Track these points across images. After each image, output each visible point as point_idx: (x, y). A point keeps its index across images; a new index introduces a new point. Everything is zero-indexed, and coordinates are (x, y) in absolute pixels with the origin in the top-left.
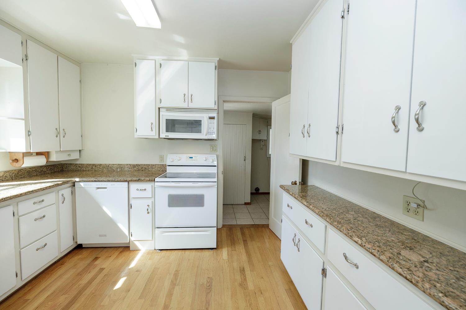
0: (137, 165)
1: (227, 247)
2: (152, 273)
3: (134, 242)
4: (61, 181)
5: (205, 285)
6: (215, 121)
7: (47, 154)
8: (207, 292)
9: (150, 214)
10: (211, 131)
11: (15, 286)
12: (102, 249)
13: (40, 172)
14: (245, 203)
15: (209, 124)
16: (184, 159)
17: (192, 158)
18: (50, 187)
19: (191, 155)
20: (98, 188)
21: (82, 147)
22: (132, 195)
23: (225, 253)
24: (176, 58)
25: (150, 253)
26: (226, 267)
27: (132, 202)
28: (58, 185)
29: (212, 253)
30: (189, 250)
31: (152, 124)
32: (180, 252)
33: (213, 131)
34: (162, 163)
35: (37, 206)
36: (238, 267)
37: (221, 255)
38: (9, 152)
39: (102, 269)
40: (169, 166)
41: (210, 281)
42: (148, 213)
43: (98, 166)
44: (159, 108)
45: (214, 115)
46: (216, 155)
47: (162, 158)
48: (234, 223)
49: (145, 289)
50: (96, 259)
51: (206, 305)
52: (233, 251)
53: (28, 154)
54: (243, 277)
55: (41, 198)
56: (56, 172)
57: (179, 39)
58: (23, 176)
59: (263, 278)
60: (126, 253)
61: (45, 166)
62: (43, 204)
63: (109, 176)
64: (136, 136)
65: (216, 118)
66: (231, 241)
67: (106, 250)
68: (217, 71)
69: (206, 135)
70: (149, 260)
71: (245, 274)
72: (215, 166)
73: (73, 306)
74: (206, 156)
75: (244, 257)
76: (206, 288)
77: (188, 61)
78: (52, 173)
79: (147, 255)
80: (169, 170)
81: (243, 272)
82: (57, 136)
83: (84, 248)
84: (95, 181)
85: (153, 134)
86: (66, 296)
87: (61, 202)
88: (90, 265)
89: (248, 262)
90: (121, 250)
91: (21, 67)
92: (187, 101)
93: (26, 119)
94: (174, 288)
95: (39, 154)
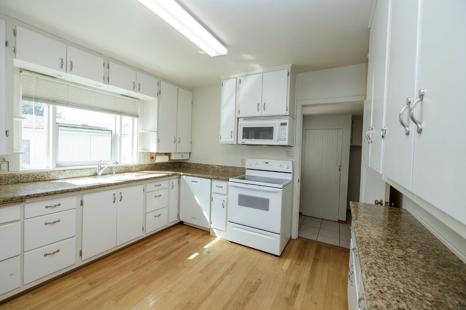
1: (293, 259)
2: (217, 257)
3: (213, 229)
4: (171, 173)
5: (253, 285)
6: (287, 127)
7: (169, 154)
8: (251, 290)
9: (225, 208)
10: (282, 137)
11: (142, 236)
12: (194, 228)
14: (339, 220)
15: (281, 131)
16: (260, 163)
17: (268, 163)
18: (164, 177)
19: (267, 161)
20: (193, 181)
21: (191, 150)
22: (213, 191)
23: (286, 264)
24: (252, 73)
25: (222, 242)
26: (281, 277)
27: (213, 196)
28: (169, 176)
29: (274, 259)
30: (254, 250)
31: (232, 132)
32: (245, 249)
33: (284, 137)
34: (242, 167)
35: (157, 188)
36: (294, 283)
37: (281, 265)
38: (151, 153)
39: (188, 242)
40: (248, 169)
41: (259, 282)
42: (223, 207)
44: (238, 118)
45: (286, 121)
46: (291, 162)
47: (243, 162)
48: (314, 238)
49: (206, 267)
50: (188, 234)
51: (245, 301)
52: (297, 265)
53: (158, 154)
54: (293, 293)
55: (159, 183)
56: (176, 167)
57: (248, 57)
58: (157, 168)
59: (316, 304)
60: (206, 237)
61: (167, 163)
62: (160, 187)
63: (206, 174)
64: (220, 143)
65: (288, 124)
66: (300, 255)
67: (196, 230)
68: (289, 77)
69: (277, 141)
70: (220, 246)
71: (298, 291)
72: (291, 173)
73: (163, 260)
74: (281, 162)
75: (306, 275)
76: (252, 287)
77: (262, 73)
78: (173, 168)
79: (220, 242)
80: (248, 173)
81: (296, 288)
82: (175, 143)
83: (185, 225)
84: (191, 176)
85: (233, 141)
86: (162, 252)
87: (171, 188)
88: (183, 237)
89: (308, 281)
90: (205, 233)
91: (157, 99)
92: (260, 110)
93: (158, 132)
94: (226, 275)
95: (166, 154)
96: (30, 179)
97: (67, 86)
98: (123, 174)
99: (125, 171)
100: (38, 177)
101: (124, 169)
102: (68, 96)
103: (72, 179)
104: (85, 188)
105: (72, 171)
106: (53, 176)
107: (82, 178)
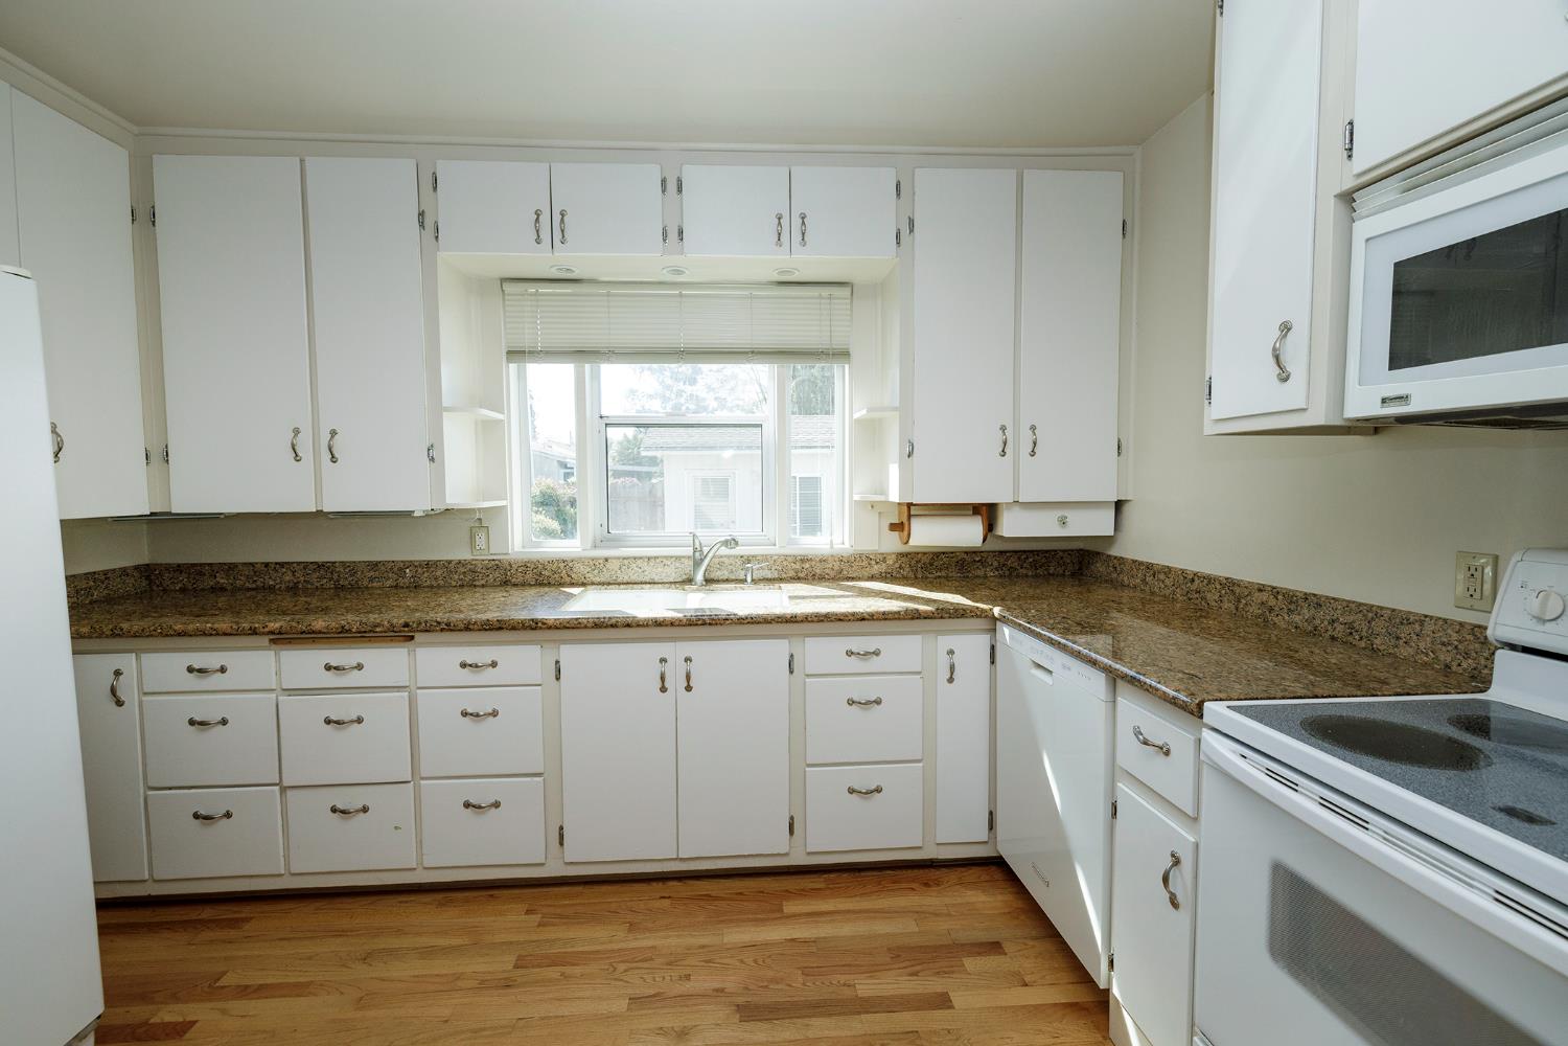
0: (1306, 597)
7: (988, 513)
13: (997, 569)
18: (914, 615)
34: (1472, 617)
39: (945, 1001)
40: (1521, 647)
43: (1162, 577)
56: (1053, 575)
62: (874, 664)
78: (1036, 576)
82: (1003, 454)
87: (943, 674)
91: (898, 260)
95: (975, 509)
96: (529, 577)
97: (606, 298)
98: (777, 585)
99: (800, 575)
100: (547, 573)
101: (794, 566)
102: (610, 329)
103: (622, 586)
104: (550, 623)
105: (626, 562)
106: (581, 570)
107: (649, 586)
